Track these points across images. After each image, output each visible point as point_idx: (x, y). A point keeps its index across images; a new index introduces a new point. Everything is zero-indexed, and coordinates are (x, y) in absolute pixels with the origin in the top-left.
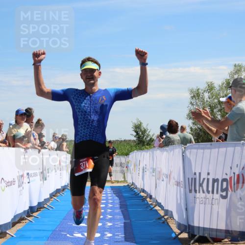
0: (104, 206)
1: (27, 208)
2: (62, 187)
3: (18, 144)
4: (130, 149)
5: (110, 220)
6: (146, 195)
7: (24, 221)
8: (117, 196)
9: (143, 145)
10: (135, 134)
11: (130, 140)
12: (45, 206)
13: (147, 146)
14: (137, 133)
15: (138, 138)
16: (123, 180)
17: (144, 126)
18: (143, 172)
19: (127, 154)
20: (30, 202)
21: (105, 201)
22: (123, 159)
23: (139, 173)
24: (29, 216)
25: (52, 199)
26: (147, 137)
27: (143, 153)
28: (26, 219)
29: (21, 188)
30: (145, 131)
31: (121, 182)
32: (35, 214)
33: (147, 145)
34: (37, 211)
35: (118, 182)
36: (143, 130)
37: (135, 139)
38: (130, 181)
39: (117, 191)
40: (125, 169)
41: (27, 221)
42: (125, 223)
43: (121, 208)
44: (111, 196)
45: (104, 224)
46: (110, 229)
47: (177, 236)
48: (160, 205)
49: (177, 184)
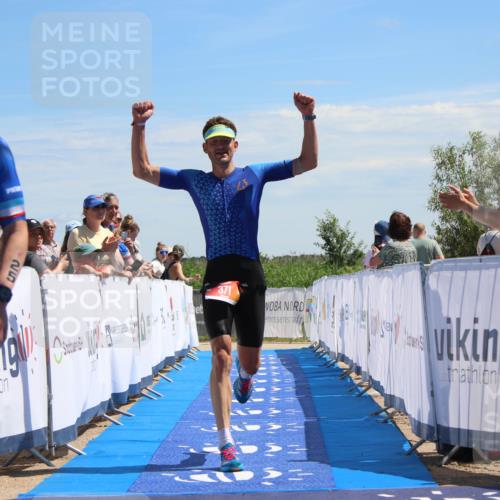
0: (263, 390)
1: (107, 397)
2: (176, 353)
3: (87, 266)
4: (313, 274)
5: (276, 419)
6: (347, 367)
7: (103, 424)
8: (289, 370)
9: (341, 265)
10: (323, 242)
11: (313, 256)
12: (144, 392)
13: (347, 268)
14: (328, 242)
15: (330, 250)
16: (301, 336)
17: (341, 225)
18: (342, 320)
19: (308, 284)
20: (114, 383)
21: (264, 381)
22: (300, 295)
23: (333, 323)
24: (112, 412)
25: (158, 378)
26: (349, 248)
27: (340, 281)
28: (106, 419)
29: (94, 356)
30: (343, 236)
31: (296, 340)
32: (123, 409)
33: (348, 264)
34: (129, 402)
35: (290, 341)
36: (339, 233)
37: (323, 252)
38: (314, 338)
39: (289, 359)
40: (304, 313)
41: (108, 423)
42: (306, 424)
43: (297, 393)
44: (276, 371)
45: (264, 427)
46: (277, 438)
47: (414, 449)
48: (377, 386)
49: (413, 343)
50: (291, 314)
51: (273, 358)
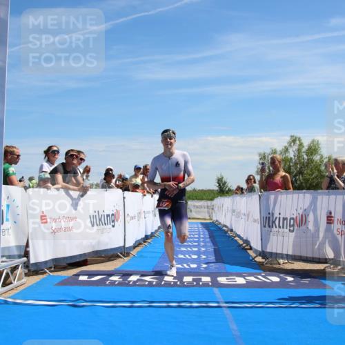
1: (143, 236)
5: (203, 246)
6: (227, 229)
7: (141, 246)
8: (206, 229)
9: (224, 193)
10: (218, 185)
12: (156, 235)
14: (220, 185)
15: (220, 188)
17: (225, 179)
19: (212, 200)
20: (146, 231)
22: (209, 203)
24: (145, 242)
26: (226, 188)
28: (143, 244)
29: (139, 221)
30: (225, 183)
31: (208, 219)
32: (149, 241)
33: (226, 193)
35: (205, 219)
37: (218, 189)
38: (214, 219)
39: (205, 226)
40: (211, 210)
42: (214, 249)
43: (210, 238)
44: (201, 230)
45: (199, 249)
46: (204, 253)
47: (253, 259)
48: (239, 236)
49: (255, 221)
50: (206, 210)
51: (199, 225)
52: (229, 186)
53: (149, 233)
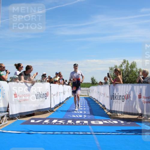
1: (59, 103)
4: (90, 86)
5: (85, 108)
6: (95, 100)
12: (64, 103)
14: (92, 81)
22: (88, 89)
24: (59, 105)
25: (66, 100)
29: (57, 97)
32: (61, 105)
33: (95, 85)
35: (86, 96)
38: (90, 96)
39: (86, 99)
42: (90, 109)
43: (88, 104)
45: (83, 109)
46: (85, 110)
47: (107, 113)
48: (100, 103)
49: (107, 97)
50: (86, 92)
51: (83, 98)
52: (96, 81)
53: (61, 102)
